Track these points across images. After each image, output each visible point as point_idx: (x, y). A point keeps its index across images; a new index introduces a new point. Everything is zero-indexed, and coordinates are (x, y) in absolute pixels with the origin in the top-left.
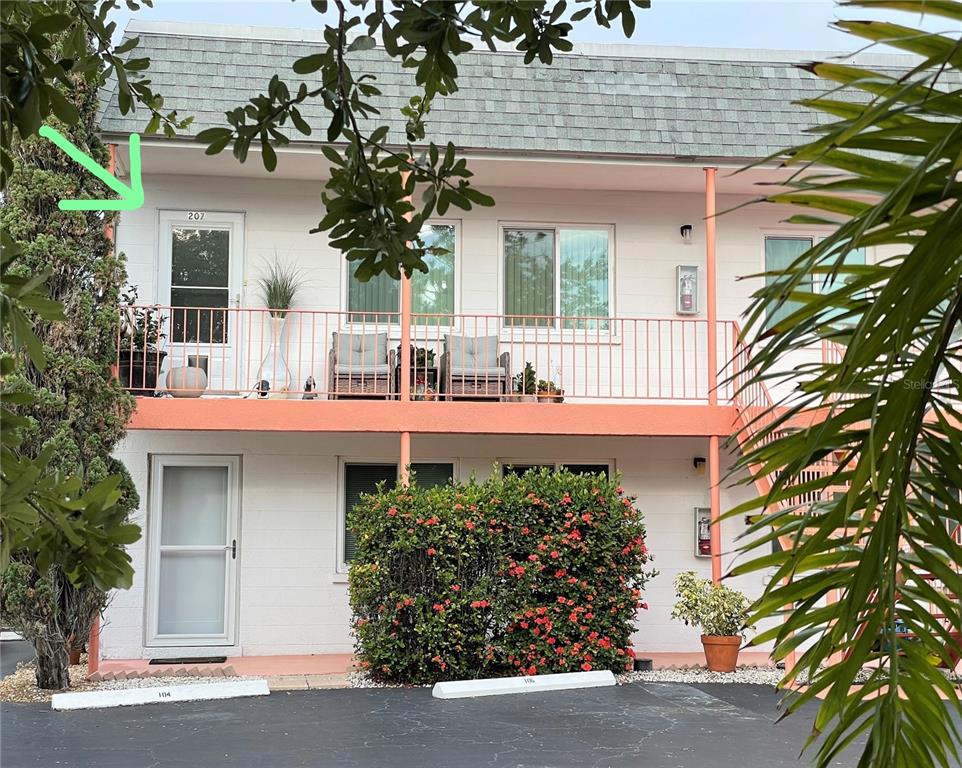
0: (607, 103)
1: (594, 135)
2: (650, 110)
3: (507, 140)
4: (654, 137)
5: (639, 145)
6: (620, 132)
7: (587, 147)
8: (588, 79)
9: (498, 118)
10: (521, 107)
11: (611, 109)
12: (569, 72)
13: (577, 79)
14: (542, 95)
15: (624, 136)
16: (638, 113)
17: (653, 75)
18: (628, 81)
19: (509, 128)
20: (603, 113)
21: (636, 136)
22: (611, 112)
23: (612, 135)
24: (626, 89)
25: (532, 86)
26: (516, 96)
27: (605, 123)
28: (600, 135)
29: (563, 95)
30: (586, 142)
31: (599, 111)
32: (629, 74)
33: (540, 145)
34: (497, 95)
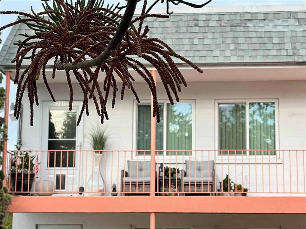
0: (259, 36)
1: (250, 53)
2: (282, 39)
3: (204, 58)
4: (284, 53)
5: (275, 57)
6: (266, 51)
7: (247, 60)
8: (249, 24)
9: (200, 47)
10: (212, 41)
11: (261, 39)
12: (239, 21)
13: (243, 25)
14: (224, 34)
15: (267, 53)
16: (276, 40)
17: (285, 20)
18: (271, 24)
19: (205, 52)
20: (256, 42)
21: (274, 53)
22: (261, 41)
23: (261, 53)
24: (270, 28)
25: (219, 29)
26: (210, 35)
27: (257, 46)
28: (254, 53)
29: (236, 33)
30: (246, 57)
31: (254, 40)
32: (272, 20)
33: (221, 60)
34: (201, 35)
